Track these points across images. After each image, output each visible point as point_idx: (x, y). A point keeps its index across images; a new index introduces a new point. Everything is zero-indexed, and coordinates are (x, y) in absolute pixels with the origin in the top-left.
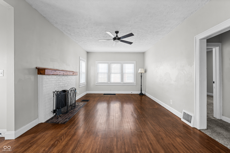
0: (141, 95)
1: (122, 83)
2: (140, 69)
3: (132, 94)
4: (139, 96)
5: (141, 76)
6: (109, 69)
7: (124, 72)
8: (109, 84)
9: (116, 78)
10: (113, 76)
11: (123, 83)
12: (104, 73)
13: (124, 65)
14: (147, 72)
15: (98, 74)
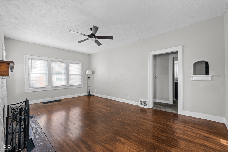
0: (89, 96)
1: (67, 86)
2: (87, 70)
3: (79, 97)
4: (87, 97)
5: (89, 77)
6: (50, 68)
7: (70, 73)
8: (50, 89)
9: (59, 81)
10: (54, 78)
11: (69, 86)
12: (41, 74)
13: (70, 65)
14: (95, 74)
15: (29, 74)
